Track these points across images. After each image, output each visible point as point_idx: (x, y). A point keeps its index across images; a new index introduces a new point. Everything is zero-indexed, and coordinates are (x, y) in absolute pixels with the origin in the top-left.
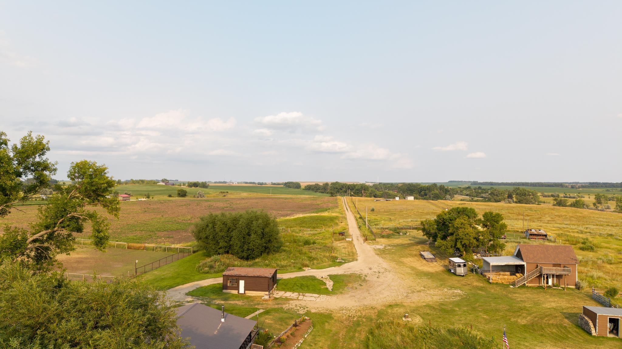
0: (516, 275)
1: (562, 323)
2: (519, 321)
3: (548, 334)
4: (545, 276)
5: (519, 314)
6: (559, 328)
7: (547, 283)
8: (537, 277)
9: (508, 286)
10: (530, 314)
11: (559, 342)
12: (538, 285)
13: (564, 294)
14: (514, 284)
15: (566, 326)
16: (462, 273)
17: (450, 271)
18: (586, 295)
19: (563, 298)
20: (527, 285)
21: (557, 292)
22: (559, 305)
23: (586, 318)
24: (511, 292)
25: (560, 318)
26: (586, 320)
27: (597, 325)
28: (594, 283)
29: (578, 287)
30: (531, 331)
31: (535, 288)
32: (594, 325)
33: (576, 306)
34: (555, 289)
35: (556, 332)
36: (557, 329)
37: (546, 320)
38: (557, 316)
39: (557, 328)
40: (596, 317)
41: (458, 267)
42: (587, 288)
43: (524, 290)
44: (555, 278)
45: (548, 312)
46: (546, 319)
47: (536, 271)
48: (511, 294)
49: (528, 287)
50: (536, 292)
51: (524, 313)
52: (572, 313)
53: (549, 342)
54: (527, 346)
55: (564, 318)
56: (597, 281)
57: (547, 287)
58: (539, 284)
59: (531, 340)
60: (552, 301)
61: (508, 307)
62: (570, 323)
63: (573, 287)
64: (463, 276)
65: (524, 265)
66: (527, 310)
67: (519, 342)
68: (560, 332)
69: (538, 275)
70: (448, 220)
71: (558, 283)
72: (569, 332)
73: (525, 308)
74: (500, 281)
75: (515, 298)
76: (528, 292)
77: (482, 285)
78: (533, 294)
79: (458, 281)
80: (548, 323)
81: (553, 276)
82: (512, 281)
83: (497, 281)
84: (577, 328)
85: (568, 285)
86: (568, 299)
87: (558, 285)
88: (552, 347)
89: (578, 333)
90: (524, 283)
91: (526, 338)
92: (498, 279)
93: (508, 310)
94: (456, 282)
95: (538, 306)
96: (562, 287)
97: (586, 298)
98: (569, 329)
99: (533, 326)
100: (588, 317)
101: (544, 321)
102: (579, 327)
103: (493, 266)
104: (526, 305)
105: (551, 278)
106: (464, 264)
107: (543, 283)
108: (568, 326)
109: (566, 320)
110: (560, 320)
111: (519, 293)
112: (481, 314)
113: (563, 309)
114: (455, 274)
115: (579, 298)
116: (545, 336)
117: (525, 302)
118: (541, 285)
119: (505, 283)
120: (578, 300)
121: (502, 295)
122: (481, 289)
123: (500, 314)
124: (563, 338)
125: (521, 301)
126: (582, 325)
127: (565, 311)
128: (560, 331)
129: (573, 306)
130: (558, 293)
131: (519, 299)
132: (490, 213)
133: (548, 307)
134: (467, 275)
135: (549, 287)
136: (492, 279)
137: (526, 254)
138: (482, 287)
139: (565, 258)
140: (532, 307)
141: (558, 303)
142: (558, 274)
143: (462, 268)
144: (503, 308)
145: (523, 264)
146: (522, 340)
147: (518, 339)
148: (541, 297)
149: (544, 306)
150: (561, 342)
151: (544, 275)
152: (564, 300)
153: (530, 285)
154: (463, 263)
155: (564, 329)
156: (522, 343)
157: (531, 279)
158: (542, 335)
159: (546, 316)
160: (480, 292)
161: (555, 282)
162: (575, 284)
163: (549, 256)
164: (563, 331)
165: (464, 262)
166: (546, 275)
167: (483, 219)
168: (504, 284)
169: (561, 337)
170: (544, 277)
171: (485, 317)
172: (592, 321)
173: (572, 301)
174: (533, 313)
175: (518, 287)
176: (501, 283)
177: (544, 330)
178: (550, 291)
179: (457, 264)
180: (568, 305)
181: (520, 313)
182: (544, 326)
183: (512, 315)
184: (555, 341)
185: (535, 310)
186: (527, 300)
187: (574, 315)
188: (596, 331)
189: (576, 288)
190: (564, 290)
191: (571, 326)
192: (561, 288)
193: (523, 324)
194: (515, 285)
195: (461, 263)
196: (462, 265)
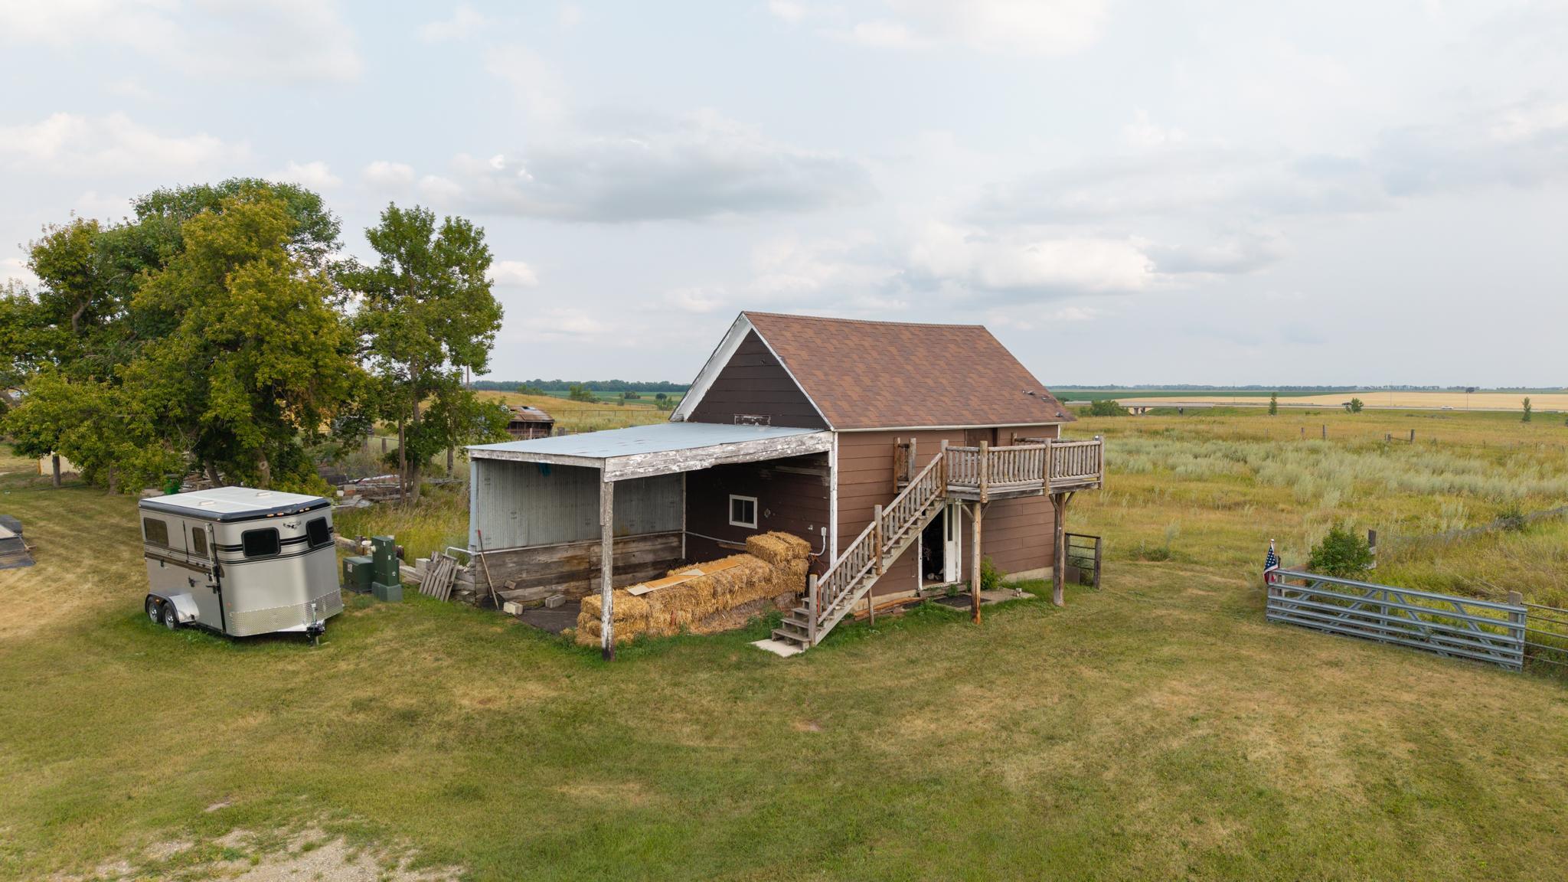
9: (733, 645)
16: (294, 613)
41: (247, 559)
47: (925, 490)
63: (1044, 573)
64: (310, 637)
65: (822, 455)
69: (933, 515)
74: (661, 624)
79: (276, 703)
83: (641, 626)
90: (857, 595)
94: (256, 720)
106: (309, 526)
114: (216, 634)
132: (415, 217)
134: (338, 626)
143: (297, 563)
145: (821, 447)
154: (296, 511)
157: (896, 554)
162: (1050, 552)
165: (314, 507)
167: (367, 261)
168: (709, 642)
175: (828, 642)
176: (668, 633)
179: (235, 534)
194: (803, 632)
195: (276, 513)
196: (293, 534)
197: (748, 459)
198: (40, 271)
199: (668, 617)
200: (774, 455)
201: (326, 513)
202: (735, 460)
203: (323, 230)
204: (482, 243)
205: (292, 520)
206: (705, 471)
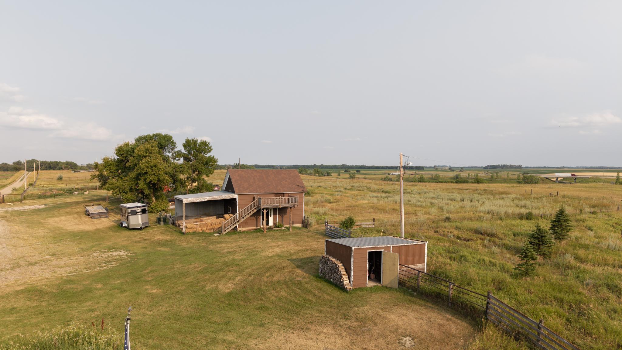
0: (223, 217)
1: (294, 276)
2: (221, 286)
3: (273, 303)
4: (265, 212)
5: (222, 273)
6: (291, 286)
7: (267, 223)
8: (253, 215)
9: (211, 234)
10: (240, 272)
11: (295, 317)
12: (255, 228)
13: (290, 234)
14: (219, 231)
15: (300, 281)
16: (139, 224)
17: (122, 224)
18: (316, 233)
19: (290, 240)
20: (239, 229)
21: (280, 234)
22: (286, 249)
23: (333, 260)
24: (215, 242)
25: (289, 269)
26: (333, 263)
27: (352, 268)
28: (321, 219)
29: (306, 225)
30: (241, 303)
31: (251, 232)
32: (345, 270)
33: (308, 248)
34: (277, 230)
35: (286, 295)
36: (286, 290)
37: (268, 277)
38: (284, 267)
39: (288, 287)
40: (351, 254)
41: (132, 215)
42: (315, 225)
43: (235, 236)
44: (277, 215)
45: (269, 262)
46: (267, 275)
47: (253, 206)
48: (213, 245)
49: (241, 232)
50: (252, 237)
51: (231, 271)
52: (305, 259)
53: (275, 320)
54: (231, 343)
55: (295, 268)
56: (324, 217)
57: (267, 229)
58: (257, 226)
59: (239, 324)
60: (275, 246)
61: (204, 266)
62: (305, 274)
63: (300, 225)
64: (140, 229)
65: (235, 199)
66: (237, 265)
67: (214, 335)
68: (292, 294)
69: (255, 211)
70: (129, 153)
71: (281, 222)
72: (308, 291)
73: (234, 263)
74: (199, 229)
75: (220, 249)
76: (240, 239)
77: (168, 237)
78: (247, 240)
79: (128, 237)
80: (272, 282)
81: (275, 209)
82: (218, 226)
83: (195, 230)
84: (317, 281)
85: (293, 224)
86: (295, 240)
87: (281, 225)
88: (282, 332)
89: (321, 289)
90: (235, 226)
91: (229, 322)
92: (195, 226)
93: (204, 271)
94: (123, 239)
95: (254, 255)
96: (286, 227)
97: (319, 236)
98: (306, 285)
99: (245, 292)
100: (335, 258)
101: (265, 279)
102: (321, 278)
103: (186, 204)
104: (236, 258)
105: (272, 216)
106: (142, 210)
107: (262, 225)
108: (304, 280)
109: (299, 271)
110: (289, 272)
111: (226, 242)
112: (147, 287)
113: (291, 255)
114: (127, 228)
115: (309, 238)
116: (268, 309)
117: (235, 252)
118: (259, 227)
119: (207, 231)
120: (309, 240)
121: (198, 248)
122: (165, 244)
123: (187, 280)
124: (299, 305)
125: (228, 252)
126: (324, 273)
127: (294, 257)
128: (293, 291)
129: (304, 248)
130: (282, 235)
131: (225, 251)
132: (193, 140)
133: (270, 256)
135: (270, 229)
136: (186, 228)
137: (239, 182)
138: (167, 241)
139: (290, 186)
140: (245, 259)
141: (284, 248)
142: (281, 207)
143: (140, 216)
144: (196, 268)
145: (234, 197)
146: (221, 330)
147: (212, 329)
148: (259, 242)
149: (264, 254)
150: (297, 314)
151: (263, 209)
152: (291, 242)
153: (244, 229)
154: (140, 207)
155: (299, 285)
156: (221, 337)
157: (245, 218)
158: (262, 308)
159: (268, 270)
160: (162, 249)
161: (277, 221)
162: (301, 220)
163: (270, 183)
164: (298, 291)
165: (143, 206)
166: (267, 209)
167: (183, 151)
168: (207, 233)
169: (296, 303)
170: (263, 213)
171: (154, 291)
172: (342, 262)
173: (302, 242)
174: (247, 268)
175: (226, 234)
176: (201, 231)
177: (264, 295)
178: (271, 233)
179: (130, 210)
180: (297, 248)
181: (225, 273)
182: (264, 289)
183: (209, 279)
184: (286, 315)
185: (250, 263)
186: (237, 250)
187: (309, 260)
188: (349, 280)
189: (303, 226)
190: (289, 230)
191: (308, 279)
192: (285, 229)
193: (227, 291)
194: (222, 232)
195: (137, 207)
196: (139, 211)
197: (215, 199)
198: (117, 154)
199: (201, 229)
200: (222, 199)
201: (146, 208)
202: (212, 199)
203: (173, 144)
204: (210, 145)
205: (139, 208)
206: (205, 202)
